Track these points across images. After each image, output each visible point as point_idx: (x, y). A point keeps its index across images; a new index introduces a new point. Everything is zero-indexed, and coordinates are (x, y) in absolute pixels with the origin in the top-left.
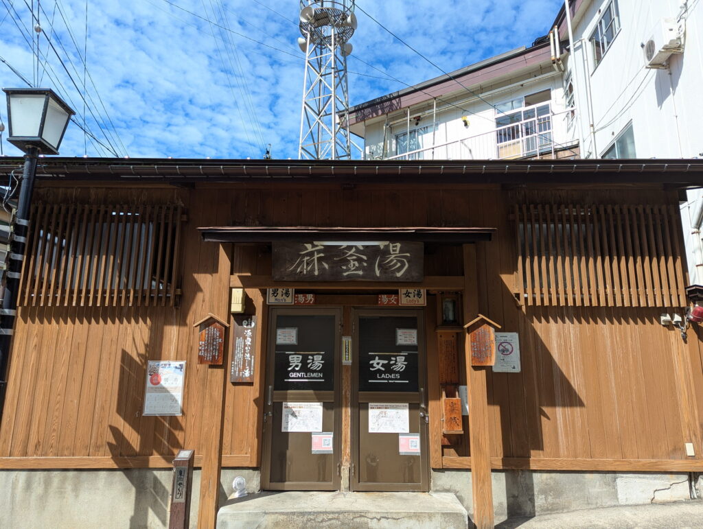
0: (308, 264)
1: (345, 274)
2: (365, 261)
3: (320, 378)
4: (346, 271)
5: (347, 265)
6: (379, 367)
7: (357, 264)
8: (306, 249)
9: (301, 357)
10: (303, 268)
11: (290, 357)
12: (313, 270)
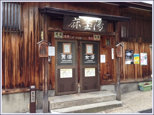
0: (75, 25)
1: (85, 29)
2: (91, 25)
3: (71, 62)
4: (85, 28)
5: (86, 26)
6: (87, 58)
7: (89, 26)
8: (74, 19)
9: (65, 55)
10: (73, 26)
11: (62, 55)
12: (76, 27)
